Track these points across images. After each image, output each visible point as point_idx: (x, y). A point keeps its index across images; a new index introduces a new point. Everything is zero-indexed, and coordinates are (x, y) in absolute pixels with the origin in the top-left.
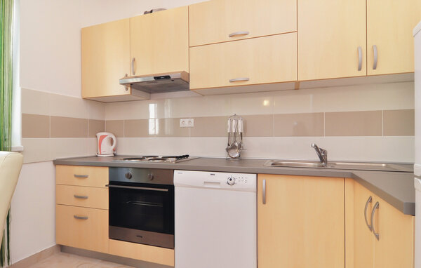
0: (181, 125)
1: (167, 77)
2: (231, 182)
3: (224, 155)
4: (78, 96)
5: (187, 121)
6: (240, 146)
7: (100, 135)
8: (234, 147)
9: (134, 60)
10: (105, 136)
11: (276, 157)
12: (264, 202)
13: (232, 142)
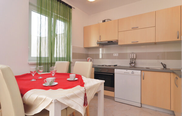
0: (114, 55)
1: (112, 42)
2: (133, 73)
3: (129, 65)
4: (82, 47)
5: (116, 54)
6: (135, 62)
7: (88, 58)
8: (132, 63)
9: (100, 36)
10: (89, 59)
11: (147, 67)
12: (143, 79)
13: (132, 61)
